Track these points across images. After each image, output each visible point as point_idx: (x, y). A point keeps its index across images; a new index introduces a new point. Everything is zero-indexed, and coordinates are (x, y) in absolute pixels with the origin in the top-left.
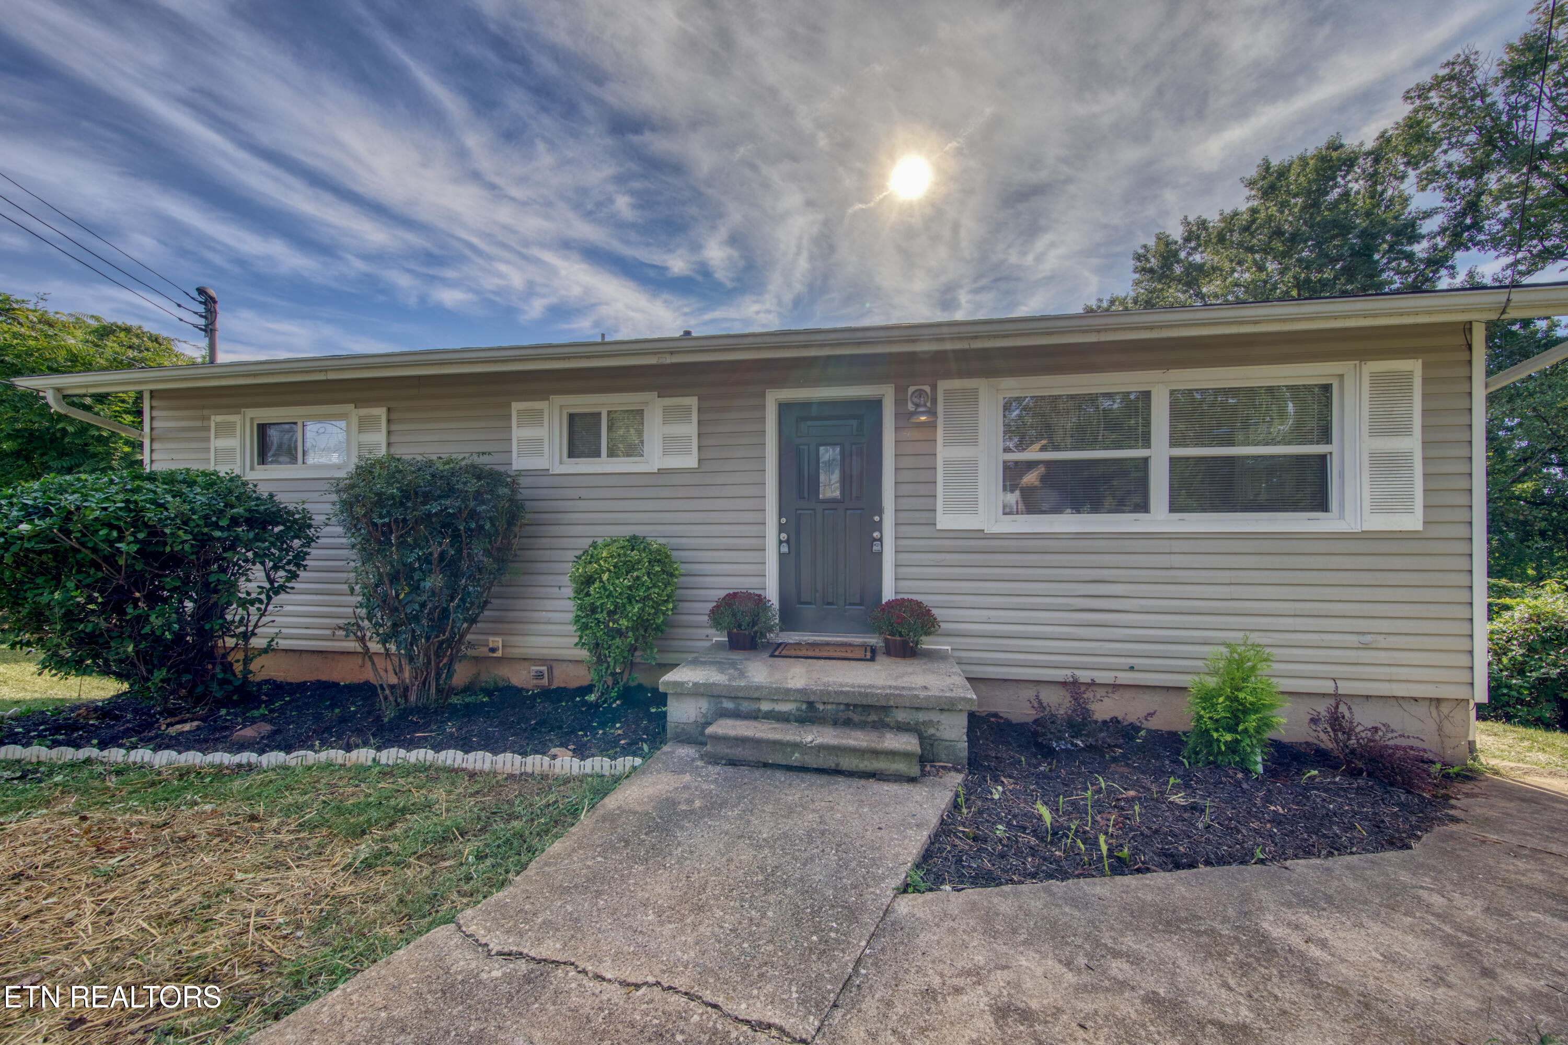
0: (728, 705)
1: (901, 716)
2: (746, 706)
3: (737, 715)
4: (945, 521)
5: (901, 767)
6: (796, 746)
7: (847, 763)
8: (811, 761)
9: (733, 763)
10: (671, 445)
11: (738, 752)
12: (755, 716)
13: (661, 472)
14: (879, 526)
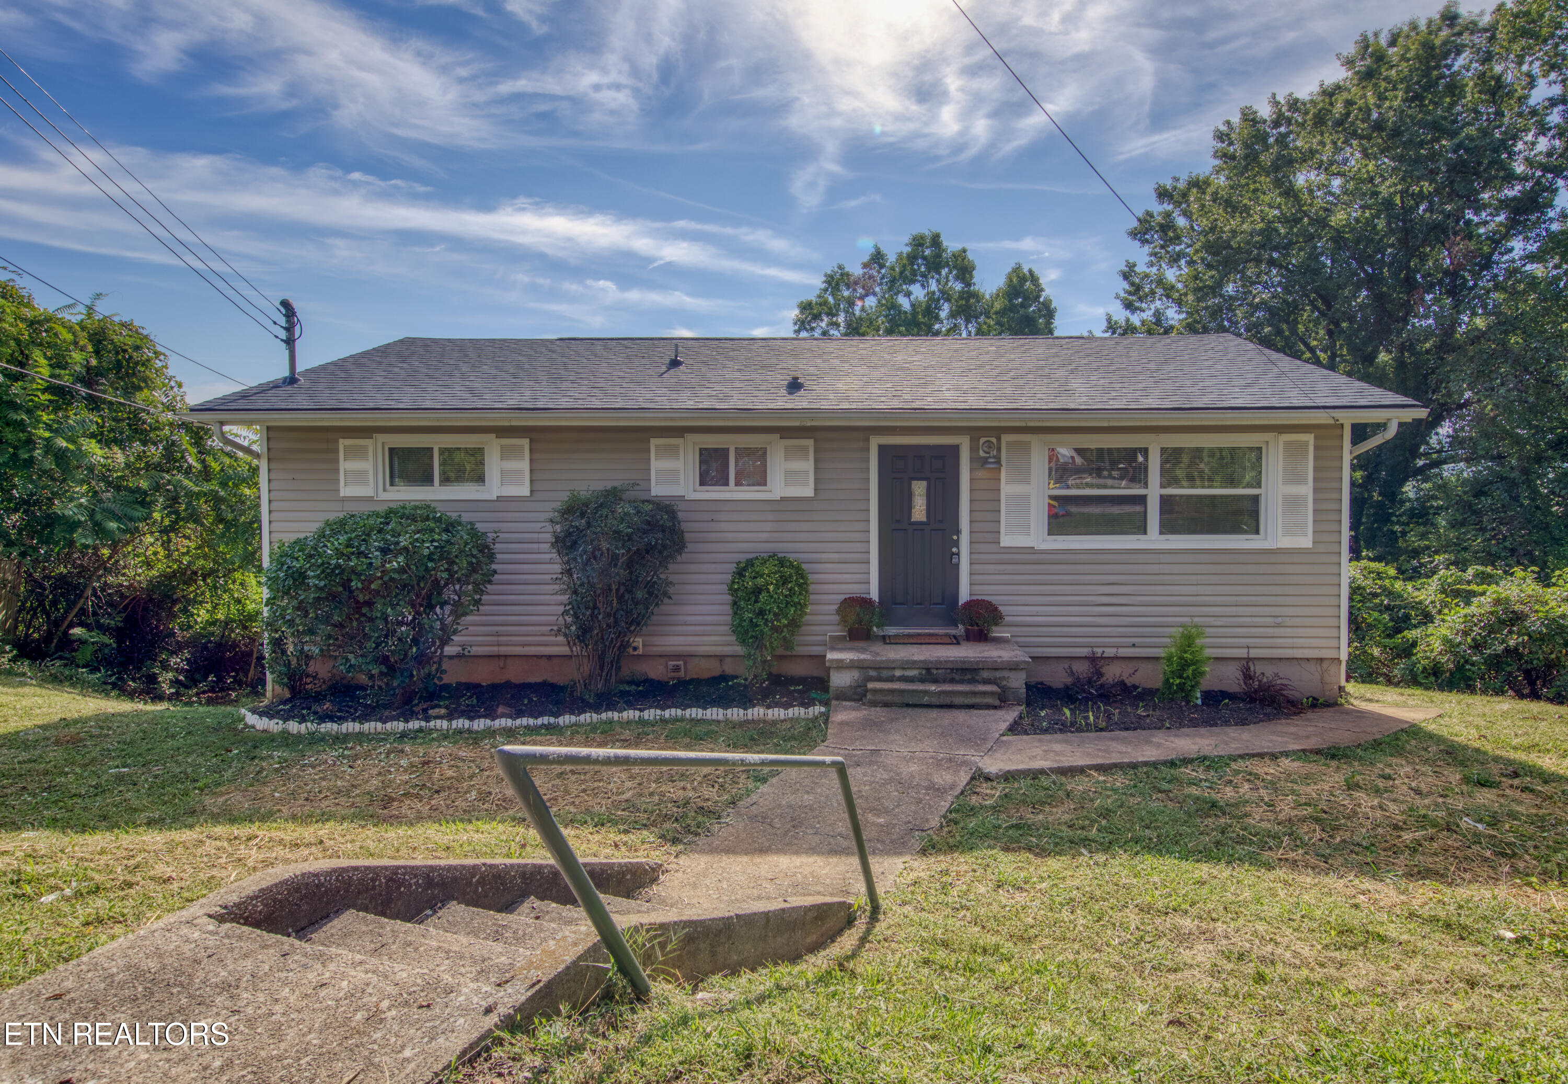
0: (873, 673)
1: (986, 674)
2: (885, 673)
3: (879, 679)
4: (1007, 540)
5: (989, 700)
6: (926, 692)
7: (958, 700)
8: (934, 701)
9: (886, 705)
10: (791, 477)
11: (889, 698)
12: (891, 679)
13: (783, 499)
14: (956, 544)
